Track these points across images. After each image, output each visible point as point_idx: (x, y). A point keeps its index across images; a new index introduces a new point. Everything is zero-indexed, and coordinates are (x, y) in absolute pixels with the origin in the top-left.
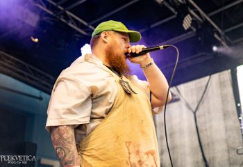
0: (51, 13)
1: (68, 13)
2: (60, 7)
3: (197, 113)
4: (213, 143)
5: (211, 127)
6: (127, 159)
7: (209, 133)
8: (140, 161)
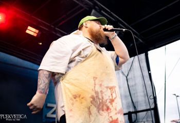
0: (47, 29)
1: (57, 29)
2: (52, 26)
3: (128, 77)
4: (137, 93)
5: (135, 85)
6: (93, 88)
7: (134, 88)
8: (101, 91)
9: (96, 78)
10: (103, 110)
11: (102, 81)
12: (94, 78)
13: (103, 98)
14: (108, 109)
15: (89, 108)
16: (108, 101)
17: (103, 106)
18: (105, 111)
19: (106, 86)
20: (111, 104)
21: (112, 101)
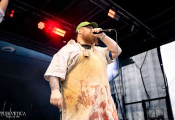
3: (142, 70)
4: (150, 84)
5: (148, 76)
6: (80, 89)
7: (147, 79)
8: (87, 91)
9: (83, 81)
10: (89, 105)
11: (88, 83)
12: (81, 81)
13: (89, 95)
14: (93, 103)
15: (76, 106)
16: (93, 97)
17: (89, 102)
18: (91, 105)
19: (91, 86)
20: (95, 100)
21: (96, 97)
